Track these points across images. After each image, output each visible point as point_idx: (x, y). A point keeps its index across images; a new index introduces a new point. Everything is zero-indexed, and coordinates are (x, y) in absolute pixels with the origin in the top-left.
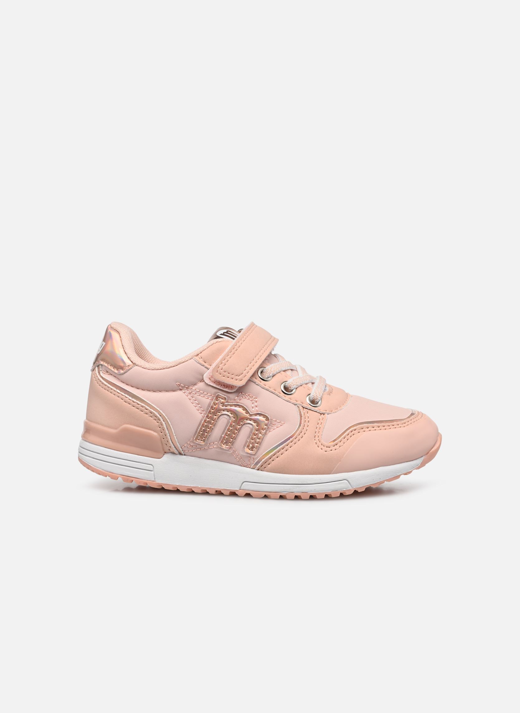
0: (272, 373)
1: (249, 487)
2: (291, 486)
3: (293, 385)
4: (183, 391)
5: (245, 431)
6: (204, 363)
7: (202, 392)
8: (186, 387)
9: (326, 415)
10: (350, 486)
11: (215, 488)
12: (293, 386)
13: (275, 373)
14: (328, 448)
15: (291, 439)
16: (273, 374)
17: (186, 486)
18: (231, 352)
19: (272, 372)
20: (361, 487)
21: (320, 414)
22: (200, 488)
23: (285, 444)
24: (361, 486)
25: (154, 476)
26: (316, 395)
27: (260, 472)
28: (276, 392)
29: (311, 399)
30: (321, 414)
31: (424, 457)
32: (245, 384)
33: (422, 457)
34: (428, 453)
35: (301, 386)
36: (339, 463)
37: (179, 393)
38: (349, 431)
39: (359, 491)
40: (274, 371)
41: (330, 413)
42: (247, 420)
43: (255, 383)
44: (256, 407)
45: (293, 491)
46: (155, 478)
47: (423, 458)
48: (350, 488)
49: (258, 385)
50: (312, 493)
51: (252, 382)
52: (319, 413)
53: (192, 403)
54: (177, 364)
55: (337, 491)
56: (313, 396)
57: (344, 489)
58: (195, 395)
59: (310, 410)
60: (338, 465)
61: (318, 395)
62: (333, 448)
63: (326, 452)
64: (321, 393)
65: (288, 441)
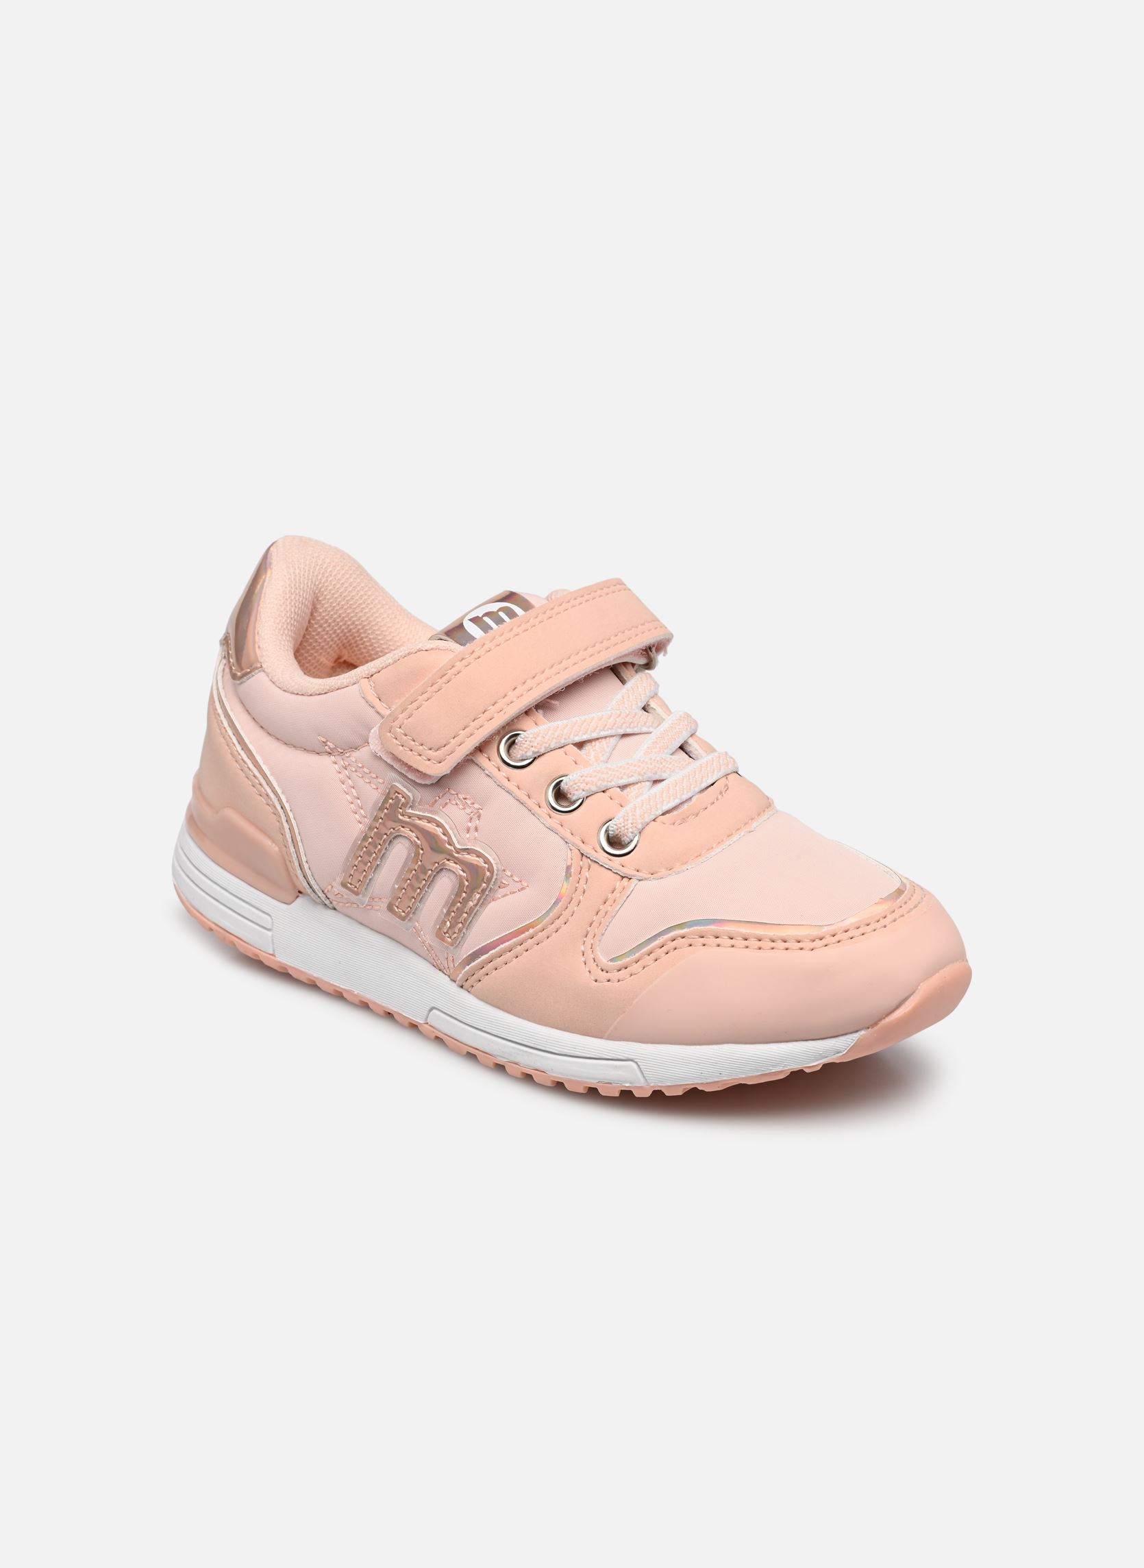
0: (533, 749)
1: (442, 1023)
2: (513, 1048)
3: (577, 788)
4: (333, 757)
5: (443, 887)
6: (376, 702)
7: (367, 771)
8: (339, 750)
9: (634, 881)
10: (642, 1079)
11: (383, 1005)
12: (577, 790)
13: (542, 751)
14: (604, 973)
15: (531, 931)
16: (534, 753)
17: (331, 982)
18: (432, 686)
19: (535, 747)
20: (669, 1086)
21: (619, 877)
22: (355, 995)
23: (515, 940)
24: (670, 1084)
25: (273, 943)
26: (623, 824)
27: (463, 993)
28: (529, 802)
29: (610, 832)
30: (623, 877)
31: (863, 1032)
32: (449, 772)
33: (857, 1031)
34: (876, 1024)
35: (603, 792)
36: (621, 1016)
37: (326, 761)
38: (666, 937)
39: (667, 1094)
40: (541, 745)
41: (646, 879)
42: (448, 860)
43: (484, 770)
44: (476, 829)
45: (517, 1060)
46: (274, 951)
47: (856, 1036)
48: (642, 1083)
49: (489, 776)
50: (559, 1076)
51: (477, 764)
52: (616, 873)
53: (345, 792)
54: (325, 691)
55: (611, 1084)
56: (615, 827)
57: (627, 1082)
58: (354, 775)
59: (595, 861)
60: (618, 1020)
61: (630, 825)
62: (615, 975)
63: (596, 982)
64: (639, 821)
65: (524, 933)
